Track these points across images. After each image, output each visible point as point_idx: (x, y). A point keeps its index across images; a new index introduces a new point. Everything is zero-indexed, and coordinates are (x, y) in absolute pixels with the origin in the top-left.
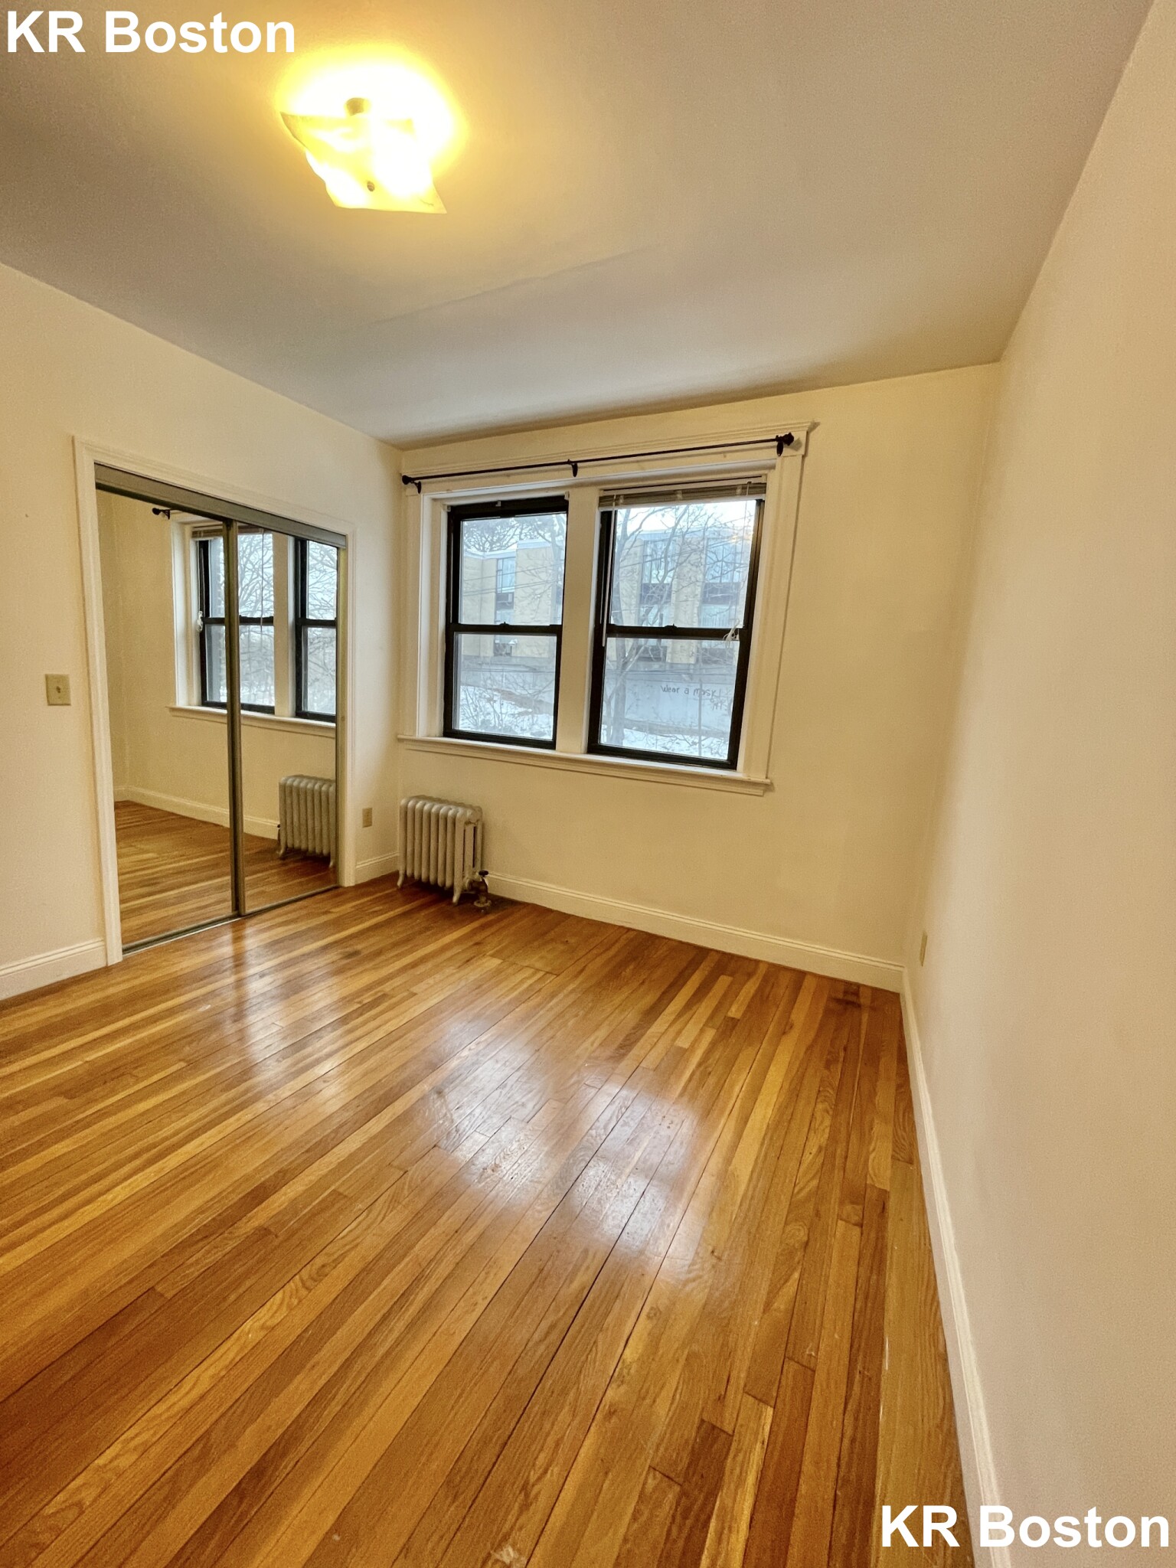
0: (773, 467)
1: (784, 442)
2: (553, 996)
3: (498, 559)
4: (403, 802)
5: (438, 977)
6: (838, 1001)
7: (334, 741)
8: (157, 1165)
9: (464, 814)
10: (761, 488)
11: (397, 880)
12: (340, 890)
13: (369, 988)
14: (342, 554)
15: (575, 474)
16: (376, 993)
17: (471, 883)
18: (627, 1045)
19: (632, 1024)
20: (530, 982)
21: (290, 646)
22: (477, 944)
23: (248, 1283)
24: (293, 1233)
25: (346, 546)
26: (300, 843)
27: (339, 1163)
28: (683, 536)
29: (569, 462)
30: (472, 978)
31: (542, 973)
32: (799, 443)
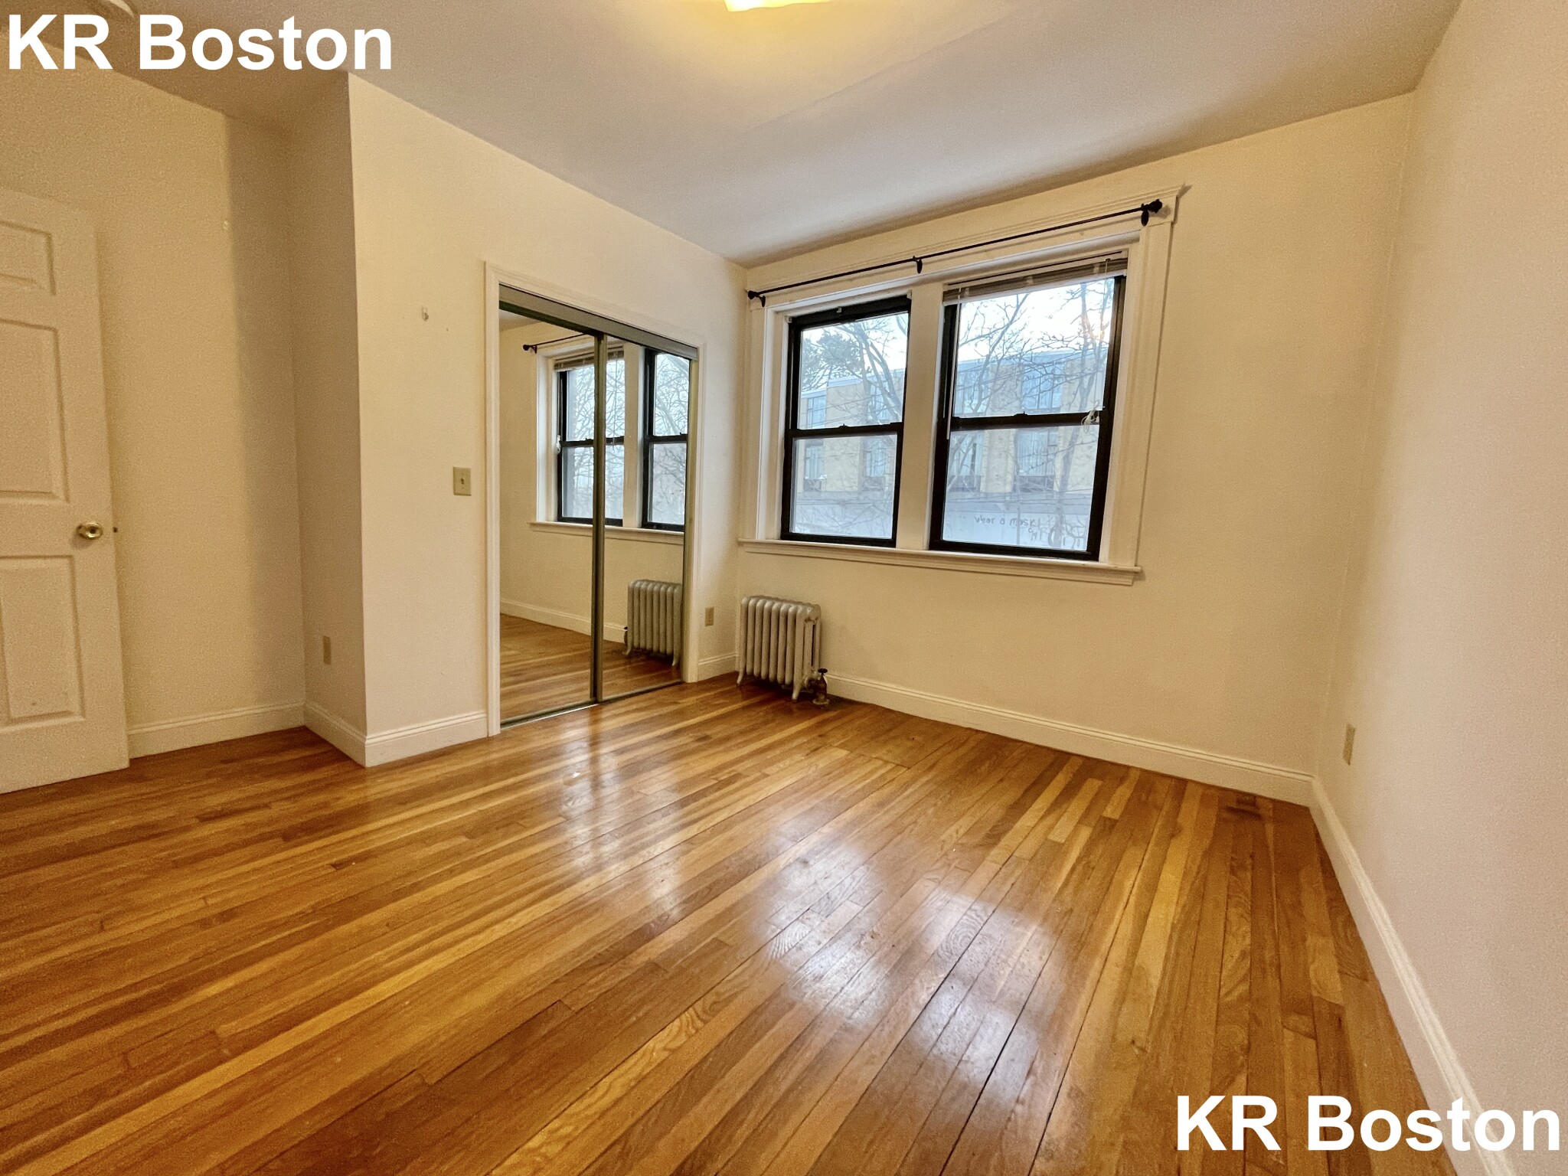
0: (1137, 240)
1: (1152, 209)
2: (906, 786)
3: (808, 399)
4: (744, 601)
5: (788, 762)
6: (1231, 810)
7: (682, 548)
8: (551, 898)
9: (804, 611)
10: (1123, 263)
11: (737, 678)
12: (684, 685)
13: (721, 768)
14: (694, 365)
15: (919, 270)
16: (730, 772)
17: (810, 680)
18: (994, 837)
19: (998, 817)
20: (883, 771)
21: (639, 462)
22: (820, 736)
23: (646, 1008)
24: (681, 971)
25: (698, 357)
26: (645, 642)
27: (717, 915)
28: (999, 361)
29: (914, 259)
30: (821, 765)
31: (889, 767)
32: (1168, 210)
